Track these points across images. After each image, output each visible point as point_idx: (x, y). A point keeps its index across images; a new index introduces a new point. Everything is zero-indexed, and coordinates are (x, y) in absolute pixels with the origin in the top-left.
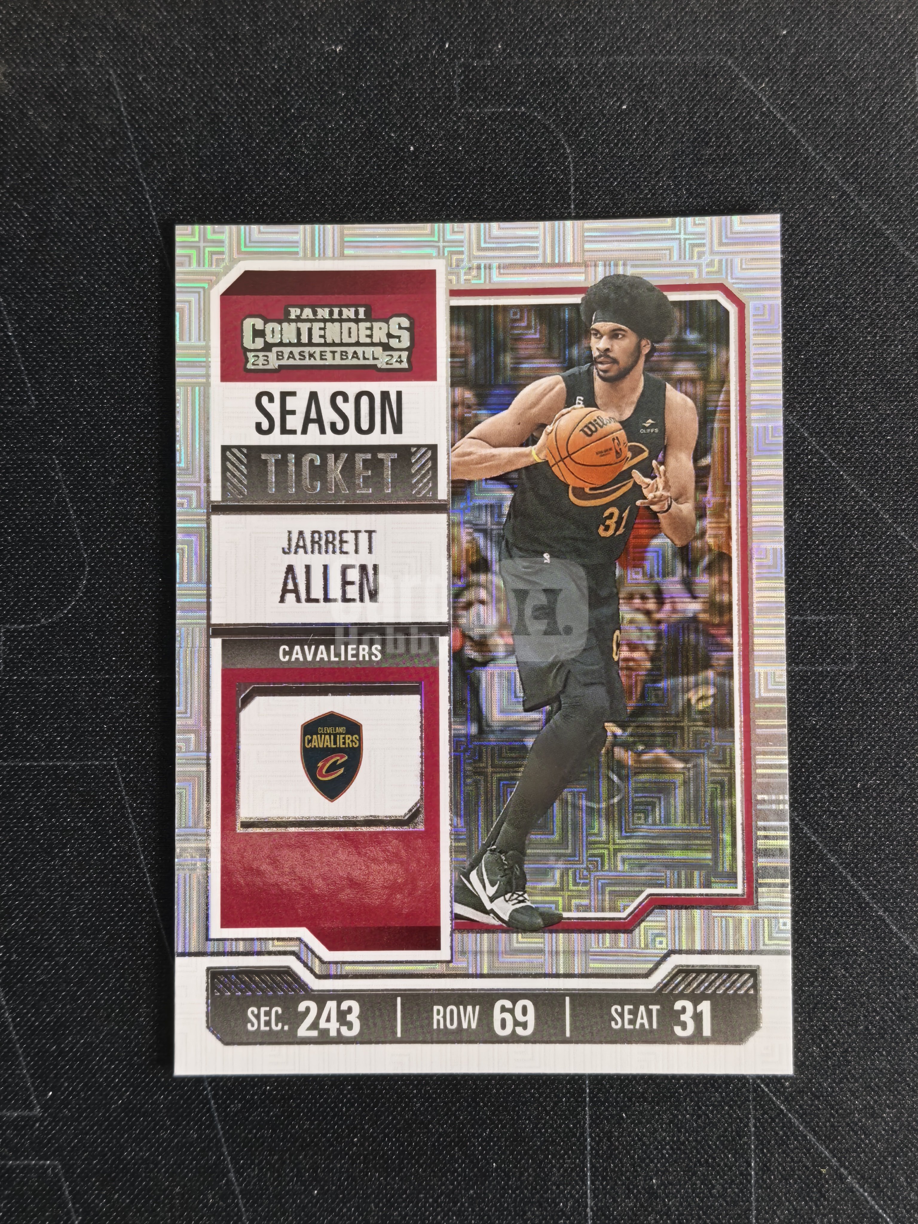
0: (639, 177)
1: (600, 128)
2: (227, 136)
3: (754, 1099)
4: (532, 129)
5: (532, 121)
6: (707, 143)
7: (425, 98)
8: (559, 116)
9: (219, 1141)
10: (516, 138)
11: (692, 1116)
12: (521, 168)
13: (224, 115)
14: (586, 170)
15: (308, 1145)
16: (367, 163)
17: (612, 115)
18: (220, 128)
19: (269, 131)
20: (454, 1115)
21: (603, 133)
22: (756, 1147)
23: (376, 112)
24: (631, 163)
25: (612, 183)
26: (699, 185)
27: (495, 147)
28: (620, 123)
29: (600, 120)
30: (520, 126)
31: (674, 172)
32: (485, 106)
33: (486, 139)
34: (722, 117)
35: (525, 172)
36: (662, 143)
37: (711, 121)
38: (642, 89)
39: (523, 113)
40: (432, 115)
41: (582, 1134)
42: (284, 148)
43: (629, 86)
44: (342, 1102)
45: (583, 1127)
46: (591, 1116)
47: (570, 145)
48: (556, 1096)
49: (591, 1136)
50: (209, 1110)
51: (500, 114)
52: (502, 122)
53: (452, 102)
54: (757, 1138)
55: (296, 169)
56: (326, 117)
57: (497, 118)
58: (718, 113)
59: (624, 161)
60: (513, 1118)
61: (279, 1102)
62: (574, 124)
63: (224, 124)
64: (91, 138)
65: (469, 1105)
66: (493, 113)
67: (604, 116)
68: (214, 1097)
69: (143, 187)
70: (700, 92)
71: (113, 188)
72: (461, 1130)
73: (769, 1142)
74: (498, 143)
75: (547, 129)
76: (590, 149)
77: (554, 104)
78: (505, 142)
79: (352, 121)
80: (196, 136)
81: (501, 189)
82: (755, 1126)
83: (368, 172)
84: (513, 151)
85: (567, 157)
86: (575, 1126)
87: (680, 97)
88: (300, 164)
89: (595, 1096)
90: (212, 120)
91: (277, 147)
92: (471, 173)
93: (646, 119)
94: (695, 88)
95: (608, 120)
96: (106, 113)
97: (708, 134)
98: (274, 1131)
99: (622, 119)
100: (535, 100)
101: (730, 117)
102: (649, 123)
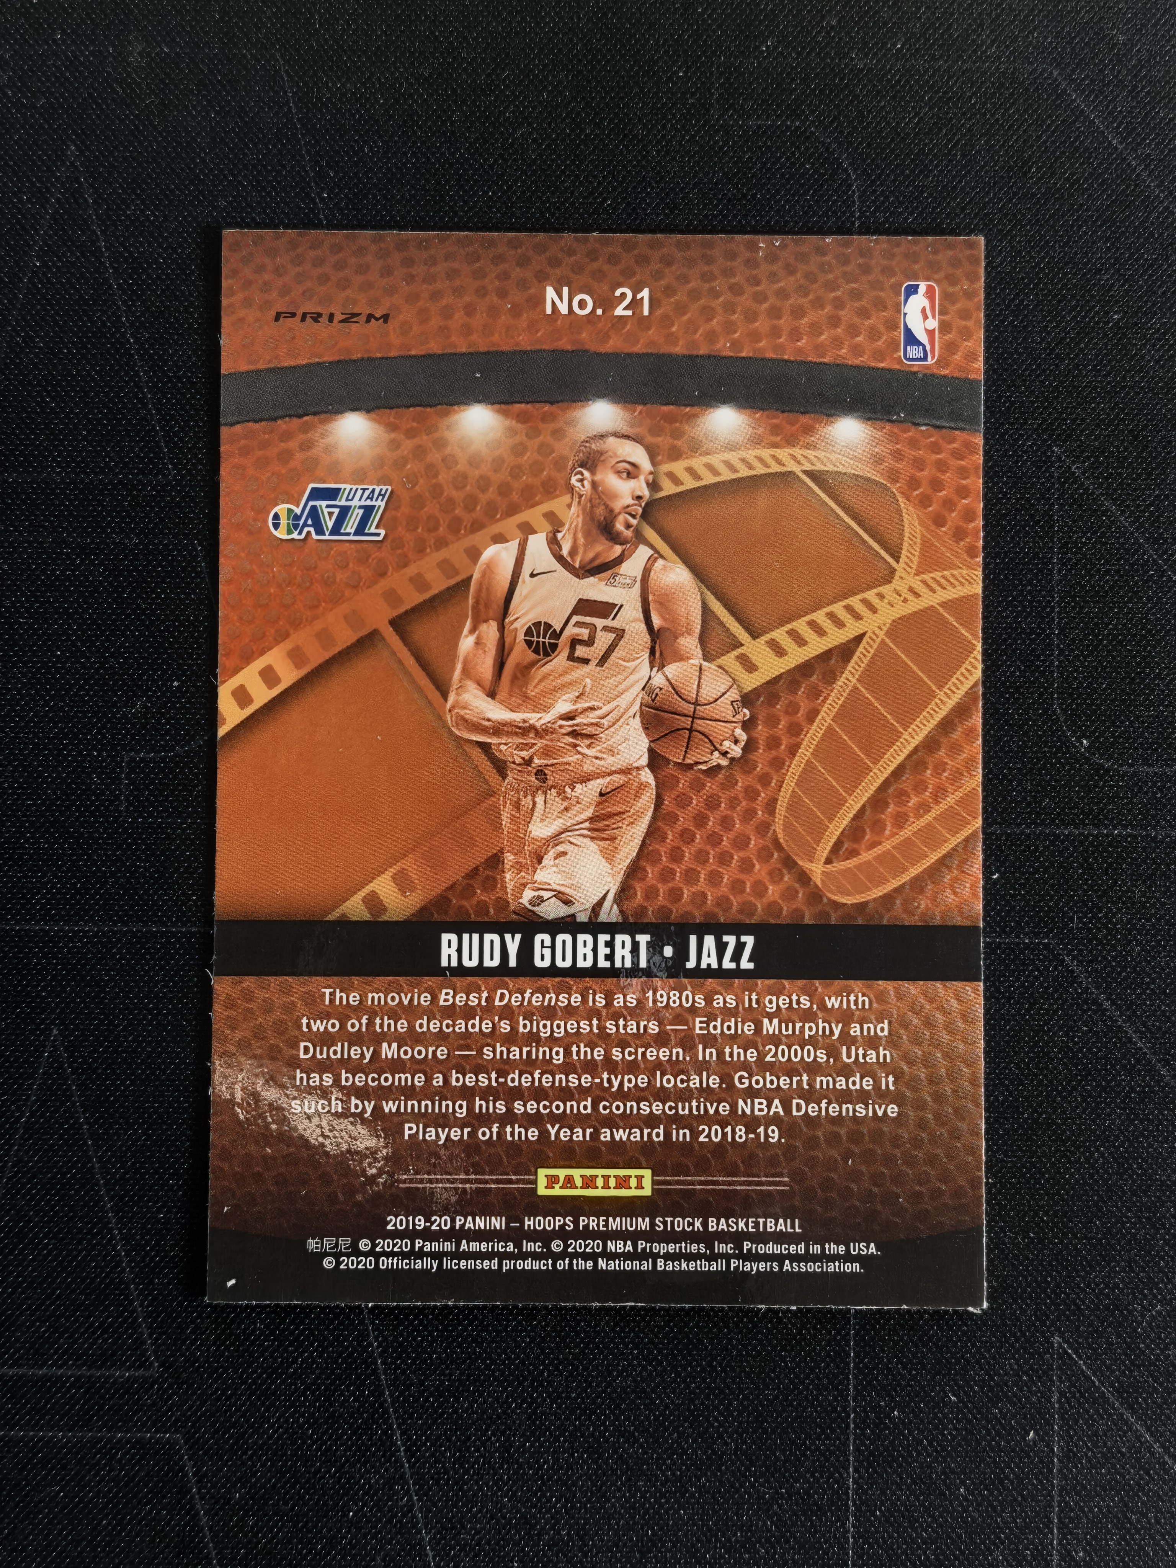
0: (940, 213)
1: (892, 151)
2: (423, 143)
3: (1060, 1368)
4: (807, 149)
5: (808, 138)
6: (1025, 174)
7: (674, 104)
8: (842, 132)
9: (386, 1411)
10: (788, 159)
11: (982, 1388)
12: (793, 195)
13: (420, 117)
14: (874, 202)
15: (499, 1417)
16: (599, 183)
17: (908, 134)
18: (414, 132)
19: (477, 139)
20: (684, 1382)
21: (897, 156)
22: (1061, 1427)
23: (612, 121)
24: (930, 195)
25: (906, 219)
26: (1015, 225)
27: (761, 169)
28: (918, 144)
29: (892, 140)
30: (793, 143)
31: (984, 207)
32: (749, 117)
33: (751, 158)
34: (1045, 142)
35: (798, 202)
36: (968, 172)
37: (1032, 146)
38: (947, 103)
39: (797, 128)
40: (683, 126)
41: (844, 1409)
42: (496, 161)
43: (930, 99)
44: (543, 1364)
45: (846, 1400)
46: (855, 1387)
47: (855, 170)
48: (812, 1360)
49: (855, 1412)
50: (374, 1371)
51: (768, 128)
52: (770, 138)
53: (708, 110)
54: (1062, 1418)
55: (510, 187)
56: (550, 124)
57: (764, 132)
58: (1040, 137)
59: (922, 192)
60: (758, 1388)
61: (464, 1362)
62: (861, 143)
63: (420, 127)
64: (251, 140)
65: (703, 1370)
66: (759, 127)
67: (898, 134)
68: (381, 1355)
69: (315, 204)
70: (1018, 110)
71: (277, 204)
72: (692, 1401)
73: (1076, 1422)
74: (765, 163)
75: (827, 149)
76: (880, 176)
77: (835, 118)
78: (774, 164)
79: (582, 130)
80: (385, 142)
81: (768, 222)
82: (1059, 1402)
83: (601, 193)
84: (783, 175)
85: (851, 185)
86: (835, 1399)
87: (993, 115)
88: (516, 182)
89: (862, 1361)
90: (405, 122)
91: (485, 160)
92: (729, 200)
93: (949, 141)
94: (1011, 105)
95: (903, 140)
96: (270, 108)
97: (1025, 163)
98: (457, 1400)
99: (920, 140)
100: (813, 112)
101: (1053, 142)
102: (954, 146)
